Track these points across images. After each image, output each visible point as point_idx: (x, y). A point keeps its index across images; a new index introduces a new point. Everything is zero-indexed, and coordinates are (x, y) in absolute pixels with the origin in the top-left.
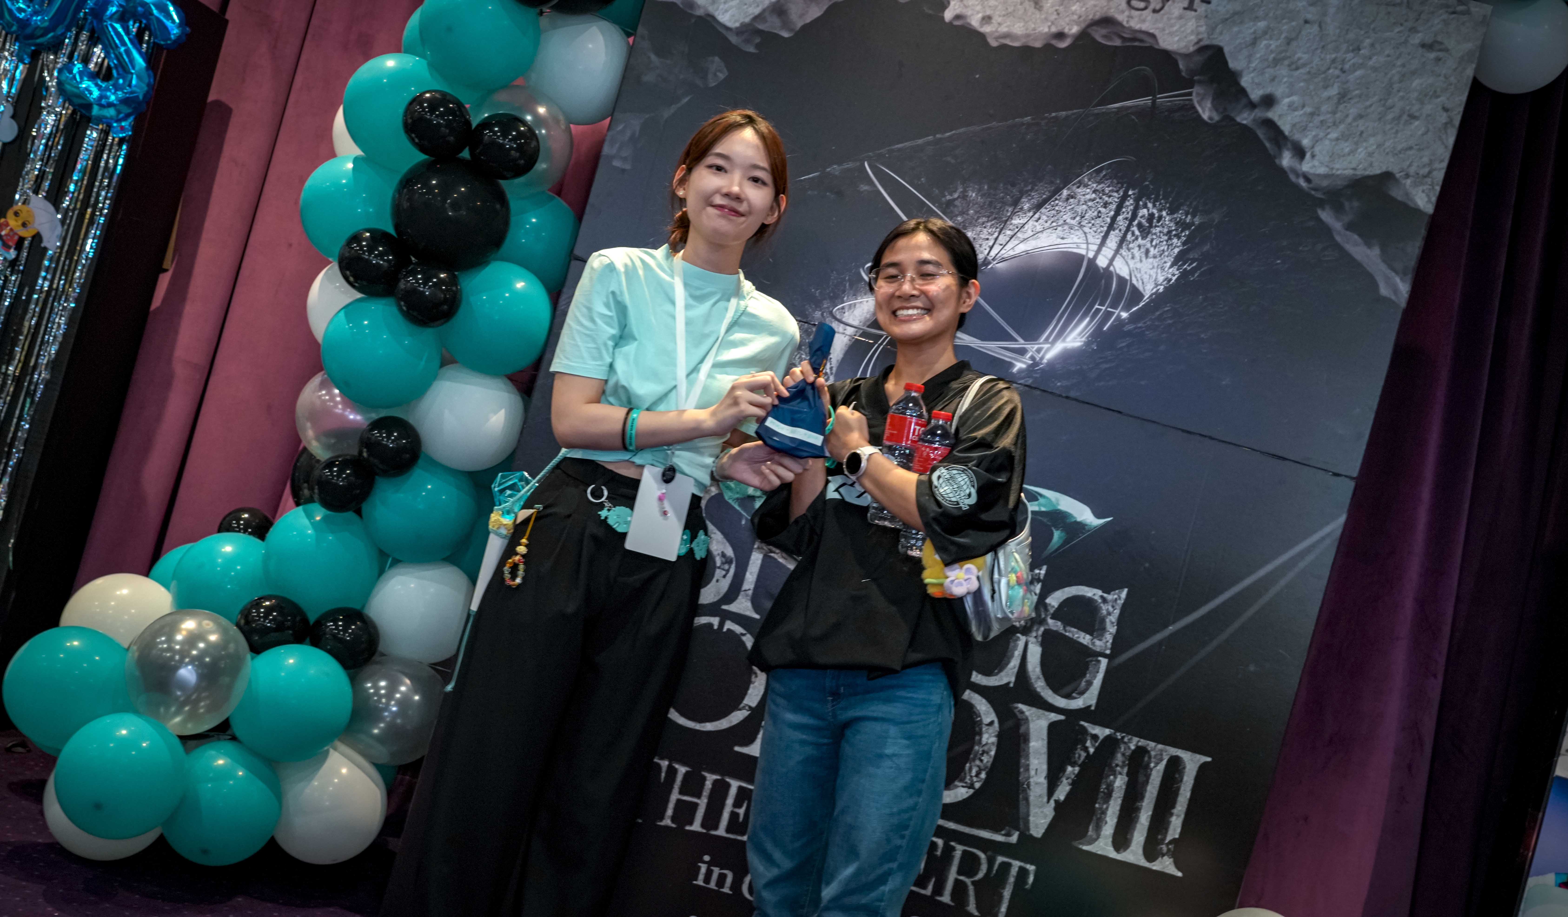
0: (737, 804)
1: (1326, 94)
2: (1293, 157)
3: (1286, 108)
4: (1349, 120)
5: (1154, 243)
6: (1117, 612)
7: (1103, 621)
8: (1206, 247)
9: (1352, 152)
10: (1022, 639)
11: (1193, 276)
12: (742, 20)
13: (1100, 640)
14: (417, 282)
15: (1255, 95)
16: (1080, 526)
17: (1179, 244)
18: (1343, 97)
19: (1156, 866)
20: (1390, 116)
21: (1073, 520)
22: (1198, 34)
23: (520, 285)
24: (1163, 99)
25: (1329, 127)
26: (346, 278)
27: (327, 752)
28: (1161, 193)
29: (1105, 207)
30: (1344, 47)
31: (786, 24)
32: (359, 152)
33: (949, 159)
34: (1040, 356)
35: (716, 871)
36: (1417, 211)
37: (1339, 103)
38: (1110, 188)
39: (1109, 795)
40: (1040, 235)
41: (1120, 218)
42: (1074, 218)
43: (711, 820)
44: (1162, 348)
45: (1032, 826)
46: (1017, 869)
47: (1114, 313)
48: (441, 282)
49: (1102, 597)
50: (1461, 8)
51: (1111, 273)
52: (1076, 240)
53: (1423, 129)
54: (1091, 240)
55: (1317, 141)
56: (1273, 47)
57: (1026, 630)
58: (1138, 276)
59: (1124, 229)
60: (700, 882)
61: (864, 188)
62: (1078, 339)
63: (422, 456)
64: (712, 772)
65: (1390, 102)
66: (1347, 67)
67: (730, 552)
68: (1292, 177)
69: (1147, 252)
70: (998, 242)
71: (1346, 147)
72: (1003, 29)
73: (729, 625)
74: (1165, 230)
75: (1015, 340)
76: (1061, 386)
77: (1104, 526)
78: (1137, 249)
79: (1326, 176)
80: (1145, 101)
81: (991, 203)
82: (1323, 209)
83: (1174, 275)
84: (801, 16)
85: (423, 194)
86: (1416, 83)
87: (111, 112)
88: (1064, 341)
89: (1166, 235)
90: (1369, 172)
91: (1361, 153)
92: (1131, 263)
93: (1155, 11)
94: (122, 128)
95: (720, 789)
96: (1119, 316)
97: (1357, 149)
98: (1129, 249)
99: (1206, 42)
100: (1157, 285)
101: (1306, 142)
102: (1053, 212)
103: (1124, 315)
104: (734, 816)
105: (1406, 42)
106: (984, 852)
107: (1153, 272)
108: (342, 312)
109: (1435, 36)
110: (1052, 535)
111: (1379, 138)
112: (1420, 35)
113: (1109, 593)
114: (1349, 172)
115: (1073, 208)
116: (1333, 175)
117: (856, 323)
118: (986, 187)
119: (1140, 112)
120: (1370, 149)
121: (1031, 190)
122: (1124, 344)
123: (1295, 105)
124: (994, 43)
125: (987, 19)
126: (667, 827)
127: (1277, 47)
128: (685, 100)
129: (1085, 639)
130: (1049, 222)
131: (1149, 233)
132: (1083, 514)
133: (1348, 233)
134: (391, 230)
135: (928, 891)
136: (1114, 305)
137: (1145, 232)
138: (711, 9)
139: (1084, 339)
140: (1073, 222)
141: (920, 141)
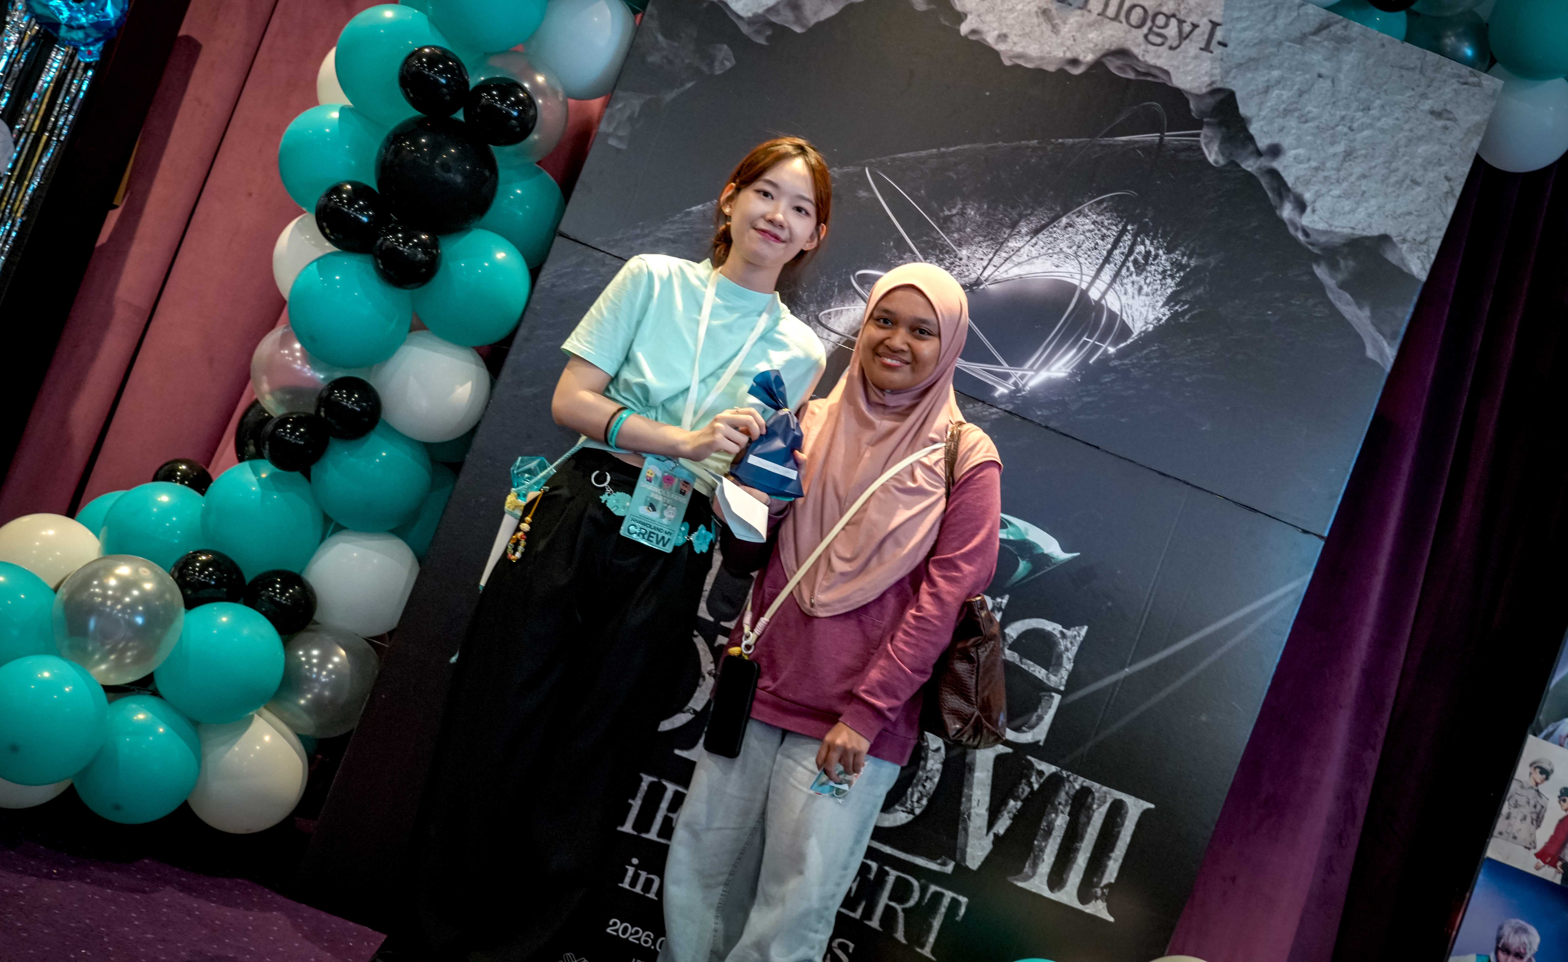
0: (672, 808)
1: (1332, 150)
2: (1294, 209)
3: (1291, 159)
4: (1353, 179)
5: (1148, 281)
6: (1075, 649)
7: (1060, 657)
8: (1200, 291)
9: (1353, 211)
11: (1183, 318)
12: (755, 10)
13: (1055, 675)
14: (397, 241)
15: (1263, 143)
16: (1046, 559)
17: (1173, 285)
18: (1348, 155)
19: (1089, 909)
20: (1393, 179)
21: (1040, 551)
22: (1212, 76)
23: (500, 256)
24: (1172, 137)
25: (1332, 183)
26: (322, 229)
27: (252, 717)
28: (1160, 231)
29: (1103, 240)
30: (1355, 105)
31: (799, 20)
32: (347, 102)
33: (951, 174)
34: (1023, 382)
35: (643, 875)
36: (1410, 277)
37: (1344, 160)
38: (1110, 221)
39: (1049, 833)
40: (1035, 260)
41: (1116, 252)
42: (1071, 247)
43: (643, 822)
44: (1146, 387)
45: (968, 857)
46: (949, 900)
47: (1100, 347)
48: (421, 244)
49: (1061, 632)
50: (1472, 79)
51: (1102, 306)
52: (1071, 269)
53: (1425, 196)
54: (1085, 270)
55: (1319, 196)
56: (1284, 97)
58: (1129, 312)
59: (1119, 263)
60: (626, 885)
61: (862, 194)
62: (1063, 370)
63: (380, 421)
64: (650, 774)
65: (1394, 165)
66: (1355, 125)
68: (1292, 230)
69: (1140, 289)
70: (992, 263)
71: (1347, 205)
72: (1018, 49)
74: (1160, 269)
75: (999, 364)
76: (1041, 415)
77: (1070, 561)
78: (1131, 285)
79: (1325, 232)
80: (1153, 137)
81: (989, 224)
82: (1319, 265)
83: (1164, 315)
84: (816, 13)
85: (412, 151)
86: (1422, 149)
87: (79, 35)
88: (1049, 370)
89: (1161, 274)
90: (1367, 233)
91: (1361, 213)
92: (1123, 298)
93: (1171, 48)
94: (90, 53)
95: (656, 792)
96: (1106, 351)
97: (1356, 209)
98: (1122, 285)
99: (1221, 86)
100: (1147, 323)
101: (1308, 196)
102: (1051, 239)
103: (1112, 350)
104: (667, 820)
105: (1414, 108)
106: (918, 880)
107: (1144, 310)
108: (315, 264)
109: (1445, 105)
110: (1017, 564)
111: (1381, 199)
112: (1430, 102)
113: (1068, 629)
114: (1347, 231)
115: (1070, 237)
116: (1331, 232)
117: (841, 330)
118: (985, 206)
119: (1147, 148)
120: (1370, 211)
121: (1030, 215)
122: (1109, 380)
123: (1301, 158)
124: (1007, 63)
125: (1003, 37)
127: (1289, 98)
128: (689, 85)
129: (1040, 673)
130: (1046, 249)
131: (1144, 269)
132: (1051, 546)
133: (1341, 291)
134: (373, 185)
135: (857, 915)
136: (1102, 339)
137: (1140, 268)
139: (1069, 370)
140: (1069, 251)
141: (923, 153)
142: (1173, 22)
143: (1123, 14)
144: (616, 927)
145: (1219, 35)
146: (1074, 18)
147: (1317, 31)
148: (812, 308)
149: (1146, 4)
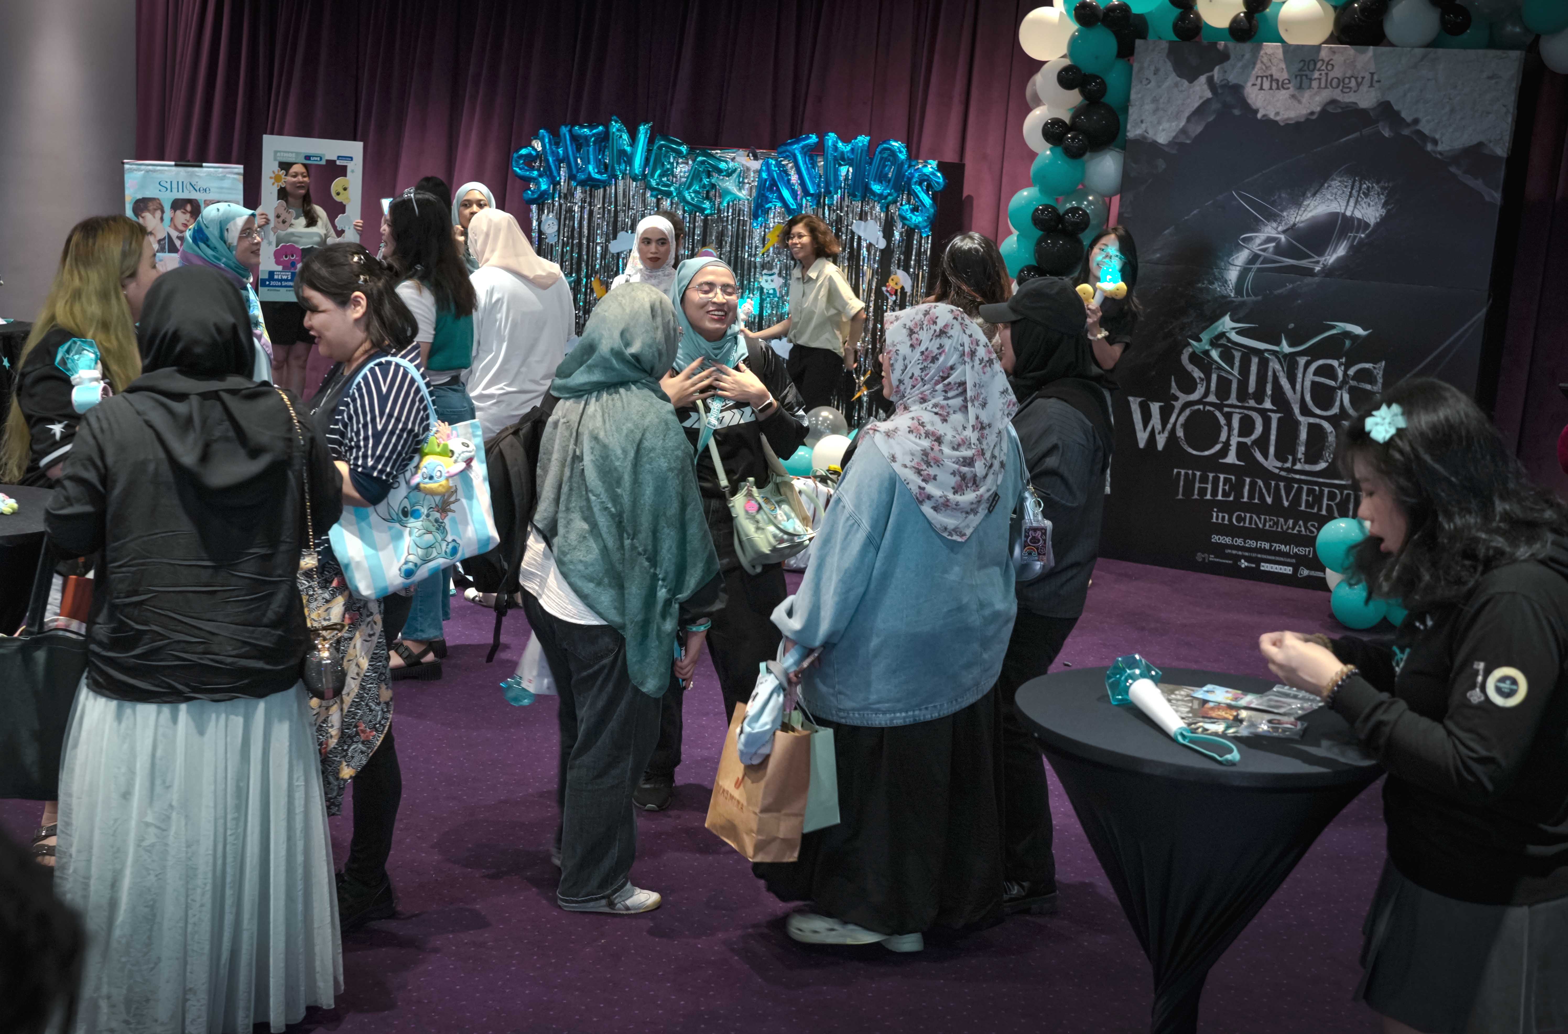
0: (1224, 484)
1: (1443, 112)
2: (1432, 145)
3: (1425, 122)
4: (1457, 121)
5: (1372, 200)
6: (1381, 372)
7: (1376, 377)
8: (1397, 197)
9: (1461, 136)
10: (1339, 392)
11: (1392, 211)
12: (1168, 140)
13: (1375, 386)
15: (1409, 119)
16: (1357, 337)
17: (1384, 197)
18: (1452, 111)
20: (1477, 115)
21: (1354, 334)
22: (1377, 97)
24: (1366, 131)
25: (1448, 127)
28: (1371, 176)
29: (1346, 188)
30: (1449, 87)
32: (1018, 234)
33: (1270, 182)
34: (1327, 262)
35: (1220, 515)
36: (1499, 158)
37: (1451, 114)
38: (1347, 178)
40: (1317, 207)
41: (1354, 191)
42: (1333, 196)
43: (1215, 492)
47: (1357, 236)
49: (1373, 366)
50: (1504, 55)
51: (1354, 217)
52: (1335, 206)
53: (1495, 118)
54: (1342, 204)
55: (1443, 135)
56: (1414, 96)
57: (1340, 388)
58: (1366, 216)
59: (1356, 196)
61: (1234, 203)
62: (1343, 251)
64: (1211, 472)
65: (1476, 109)
66: (1452, 96)
67: (1202, 376)
68: (1434, 155)
69: (1369, 205)
70: (1299, 214)
71: (1459, 134)
72: (1286, 116)
73: (1208, 408)
74: (1376, 192)
75: (1313, 257)
77: (1368, 335)
78: (1364, 204)
79: (1452, 150)
80: (1357, 134)
81: (1293, 198)
82: (1451, 167)
83: (1384, 212)
85: (1045, 247)
86: (1488, 96)
87: (922, 225)
88: (1336, 253)
89: (1377, 195)
90: (1471, 144)
91: (1466, 136)
93: (1355, 92)
95: (1216, 480)
96: (1360, 237)
97: (1463, 134)
98: (1360, 205)
99: (1382, 100)
100: (1376, 218)
101: (1437, 136)
102: (1322, 195)
104: (1224, 490)
105: (1478, 79)
107: (1373, 213)
109: (1493, 72)
110: (1344, 343)
111: (1474, 126)
112: (1486, 73)
113: (1375, 364)
114: (1461, 146)
115: (1331, 192)
116: (1456, 148)
117: (1240, 264)
118: (1289, 191)
119: (1355, 140)
120: (1469, 133)
121: (1310, 188)
122: (1365, 249)
123: (1429, 121)
124: (1282, 124)
125: (1277, 114)
126: (1196, 499)
129: (1368, 387)
130: (1322, 200)
131: (1369, 195)
132: (1358, 330)
133: (1465, 175)
135: (1315, 510)
136: (1357, 232)
137: (1366, 195)
138: (1154, 138)
139: (1345, 251)
140: (1332, 198)
141: (1256, 176)
142: (1353, 80)
143: (1329, 84)
144: (1215, 538)
145: (1376, 78)
146: (1307, 94)
147: (1422, 60)
148: (1226, 258)
149: (1338, 76)
